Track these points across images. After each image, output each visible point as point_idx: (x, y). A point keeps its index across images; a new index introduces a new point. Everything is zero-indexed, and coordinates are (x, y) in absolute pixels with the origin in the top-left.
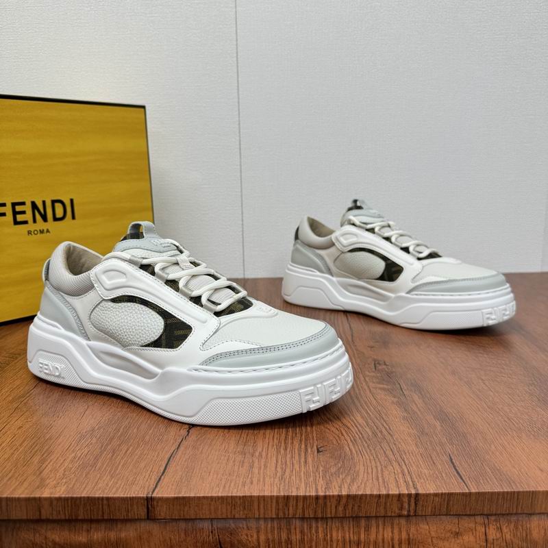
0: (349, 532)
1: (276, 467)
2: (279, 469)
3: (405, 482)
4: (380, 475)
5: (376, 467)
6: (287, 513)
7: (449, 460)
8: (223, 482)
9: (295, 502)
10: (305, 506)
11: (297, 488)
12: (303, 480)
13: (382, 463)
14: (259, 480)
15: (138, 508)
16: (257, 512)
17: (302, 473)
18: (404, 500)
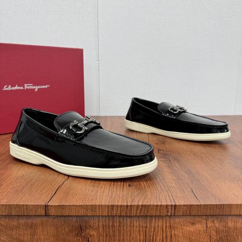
0: (142, 222)
1: (109, 192)
2: (110, 193)
3: (170, 199)
4: (158, 196)
5: (156, 193)
6: (113, 213)
7: (191, 190)
8: (83, 198)
9: (116, 208)
10: (121, 210)
11: (118, 201)
12: (121, 198)
13: (159, 191)
14: (100, 198)
15: (41, 210)
16: (98, 213)
17: (121, 194)
18: (169, 208)
